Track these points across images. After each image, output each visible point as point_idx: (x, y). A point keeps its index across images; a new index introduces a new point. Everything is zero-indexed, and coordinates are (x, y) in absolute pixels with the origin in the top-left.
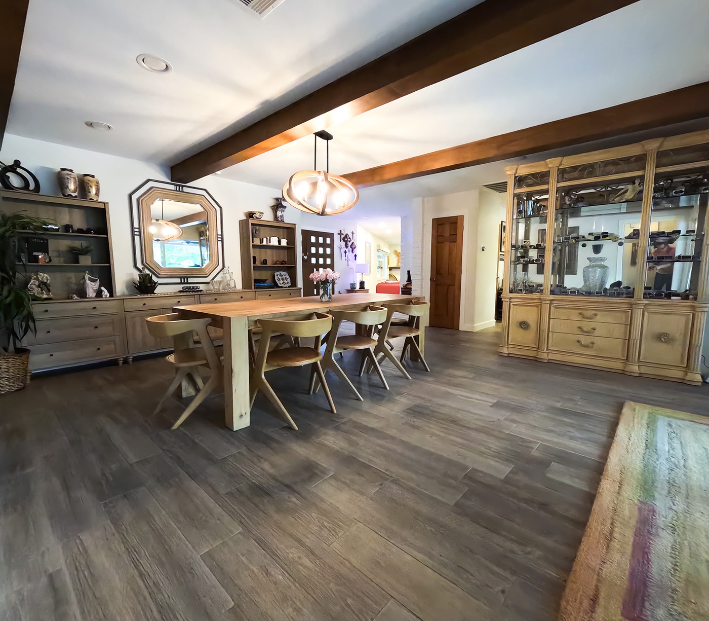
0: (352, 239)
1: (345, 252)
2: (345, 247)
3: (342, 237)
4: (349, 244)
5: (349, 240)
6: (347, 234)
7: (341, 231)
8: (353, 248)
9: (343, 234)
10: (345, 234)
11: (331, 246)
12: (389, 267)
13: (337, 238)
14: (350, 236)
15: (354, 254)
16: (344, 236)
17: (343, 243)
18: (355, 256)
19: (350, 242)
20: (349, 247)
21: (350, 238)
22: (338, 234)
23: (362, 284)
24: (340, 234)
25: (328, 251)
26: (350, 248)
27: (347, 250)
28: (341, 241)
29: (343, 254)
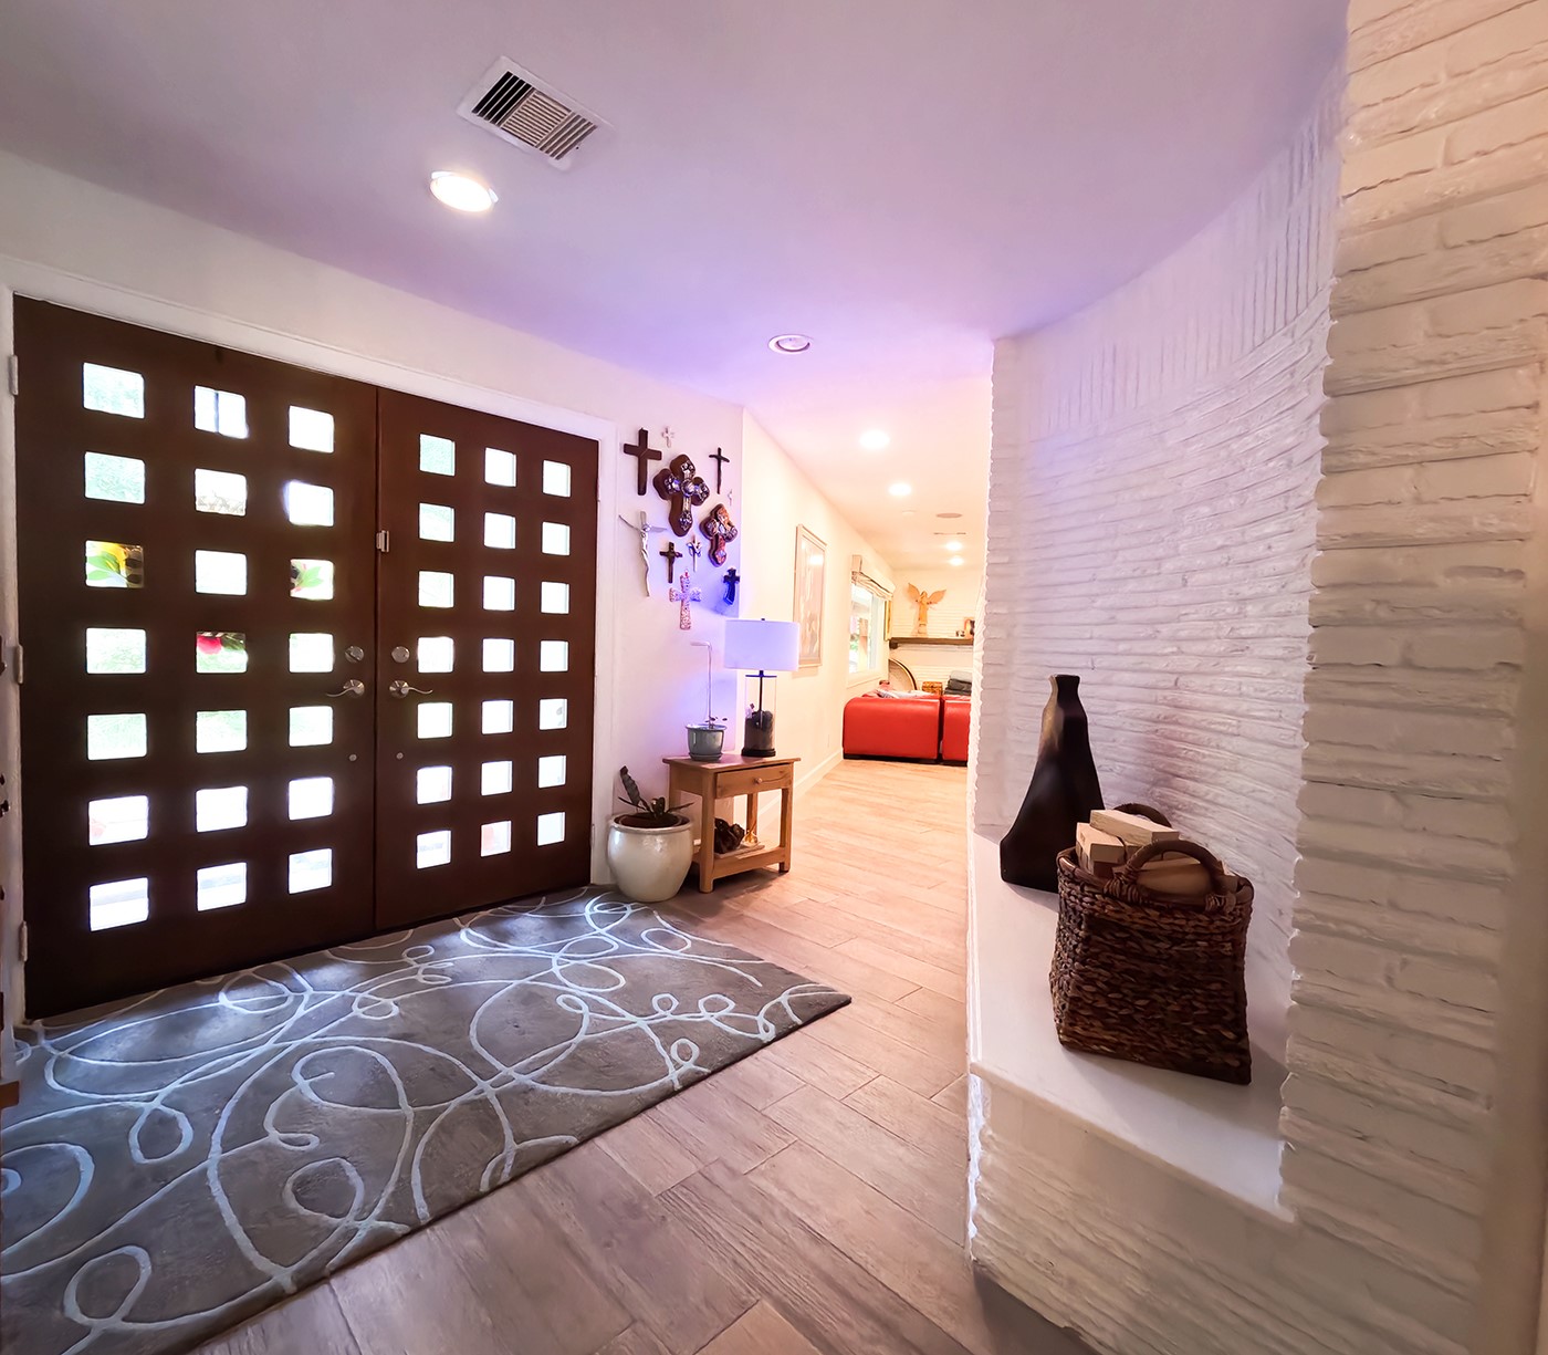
0: (710, 483)
1: (670, 555)
2: (666, 524)
3: (654, 468)
4: (699, 513)
5: (691, 488)
6: (683, 459)
7: (643, 435)
8: (717, 536)
9: (657, 455)
10: (669, 455)
11: (580, 511)
12: (889, 636)
13: (615, 472)
14: (704, 469)
15: (723, 571)
16: (664, 464)
17: (656, 508)
18: (732, 579)
19: (697, 500)
20: (694, 530)
21: (698, 482)
22: (628, 449)
23: (759, 725)
24: (640, 450)
25: (555, 539)
26: (700, 538)
27: (680, 544)
28: (642, 491)
29: (658, 565)
